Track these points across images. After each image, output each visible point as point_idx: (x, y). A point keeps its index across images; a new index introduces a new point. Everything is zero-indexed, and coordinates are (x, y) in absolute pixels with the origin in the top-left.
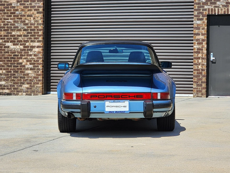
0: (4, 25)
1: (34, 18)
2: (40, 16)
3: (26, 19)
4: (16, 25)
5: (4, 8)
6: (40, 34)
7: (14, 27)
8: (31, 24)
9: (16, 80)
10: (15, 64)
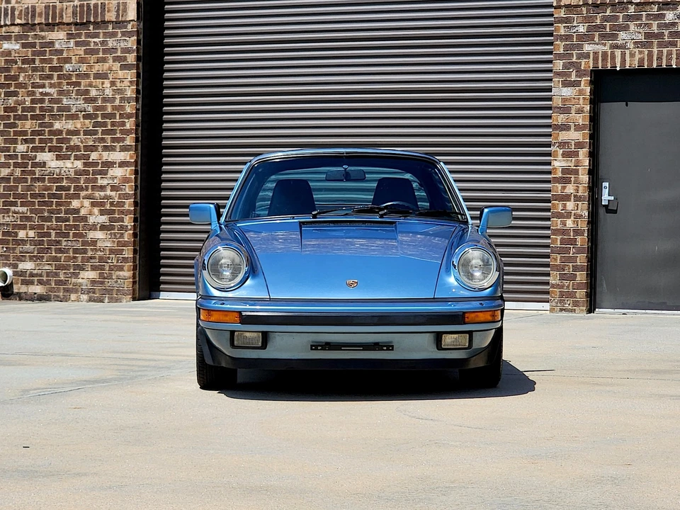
0: (33, 101)
1: (113, 84)
2: (129, 77)
3: (90, 85)
4: (65, 101)
5: (32, 55)
6: (128, 126)
7: (59, 109)
8: (105, 100)
9: (63, 258)
10: (59, 212)
